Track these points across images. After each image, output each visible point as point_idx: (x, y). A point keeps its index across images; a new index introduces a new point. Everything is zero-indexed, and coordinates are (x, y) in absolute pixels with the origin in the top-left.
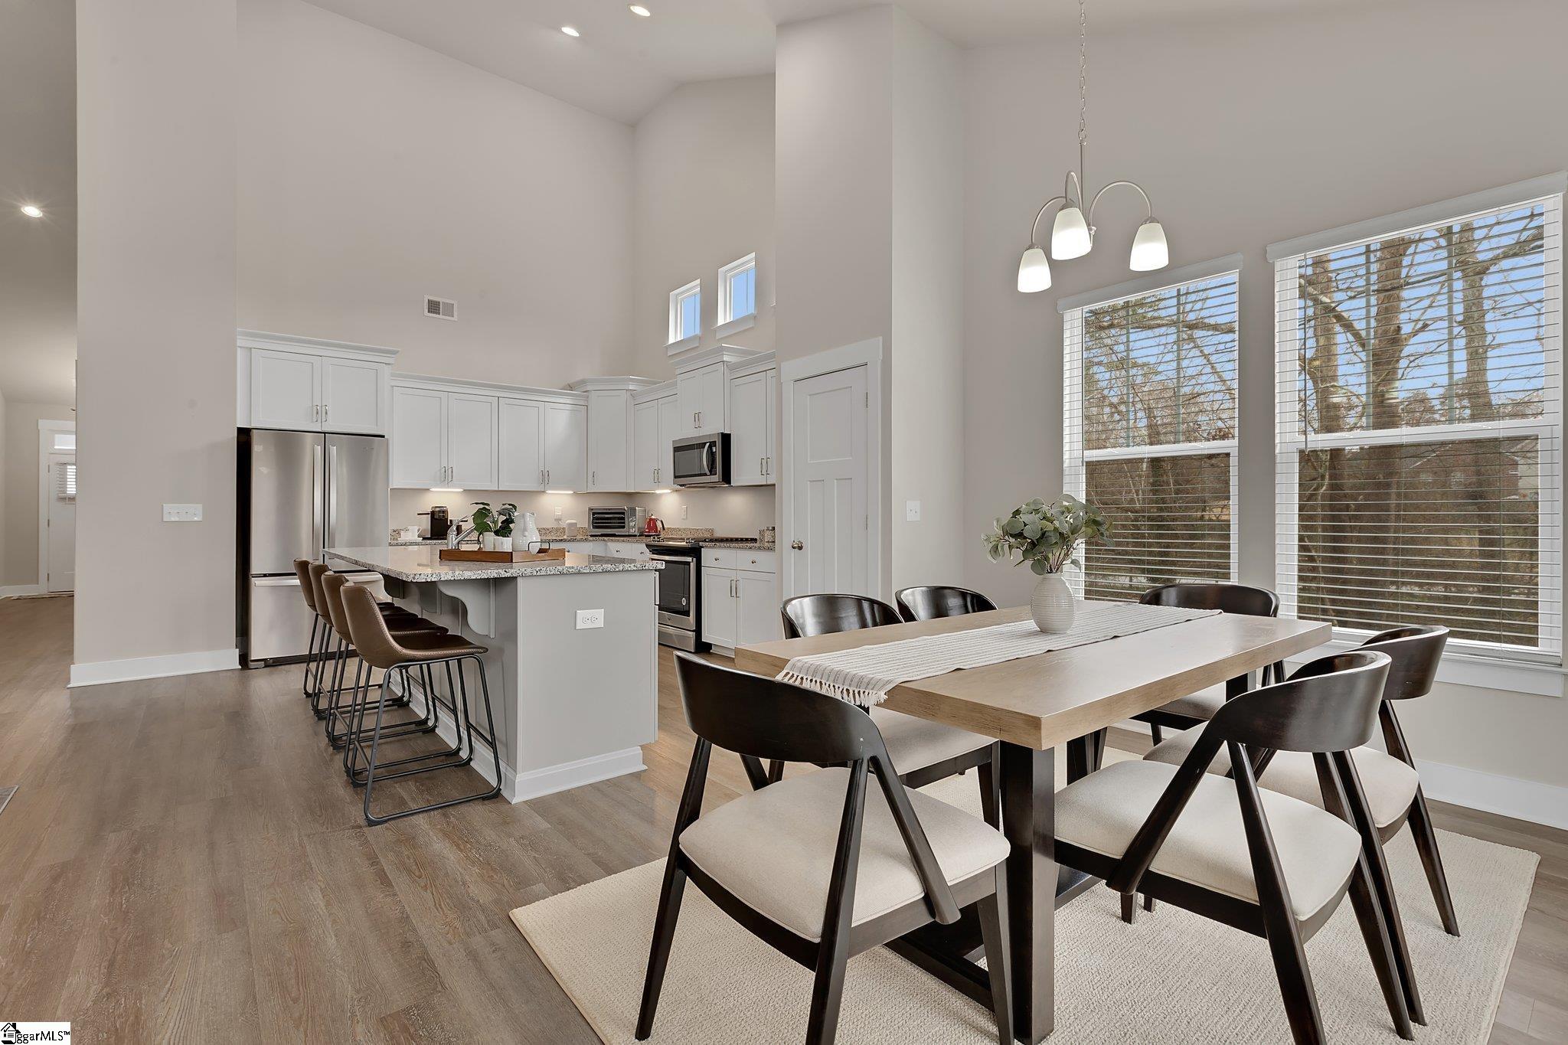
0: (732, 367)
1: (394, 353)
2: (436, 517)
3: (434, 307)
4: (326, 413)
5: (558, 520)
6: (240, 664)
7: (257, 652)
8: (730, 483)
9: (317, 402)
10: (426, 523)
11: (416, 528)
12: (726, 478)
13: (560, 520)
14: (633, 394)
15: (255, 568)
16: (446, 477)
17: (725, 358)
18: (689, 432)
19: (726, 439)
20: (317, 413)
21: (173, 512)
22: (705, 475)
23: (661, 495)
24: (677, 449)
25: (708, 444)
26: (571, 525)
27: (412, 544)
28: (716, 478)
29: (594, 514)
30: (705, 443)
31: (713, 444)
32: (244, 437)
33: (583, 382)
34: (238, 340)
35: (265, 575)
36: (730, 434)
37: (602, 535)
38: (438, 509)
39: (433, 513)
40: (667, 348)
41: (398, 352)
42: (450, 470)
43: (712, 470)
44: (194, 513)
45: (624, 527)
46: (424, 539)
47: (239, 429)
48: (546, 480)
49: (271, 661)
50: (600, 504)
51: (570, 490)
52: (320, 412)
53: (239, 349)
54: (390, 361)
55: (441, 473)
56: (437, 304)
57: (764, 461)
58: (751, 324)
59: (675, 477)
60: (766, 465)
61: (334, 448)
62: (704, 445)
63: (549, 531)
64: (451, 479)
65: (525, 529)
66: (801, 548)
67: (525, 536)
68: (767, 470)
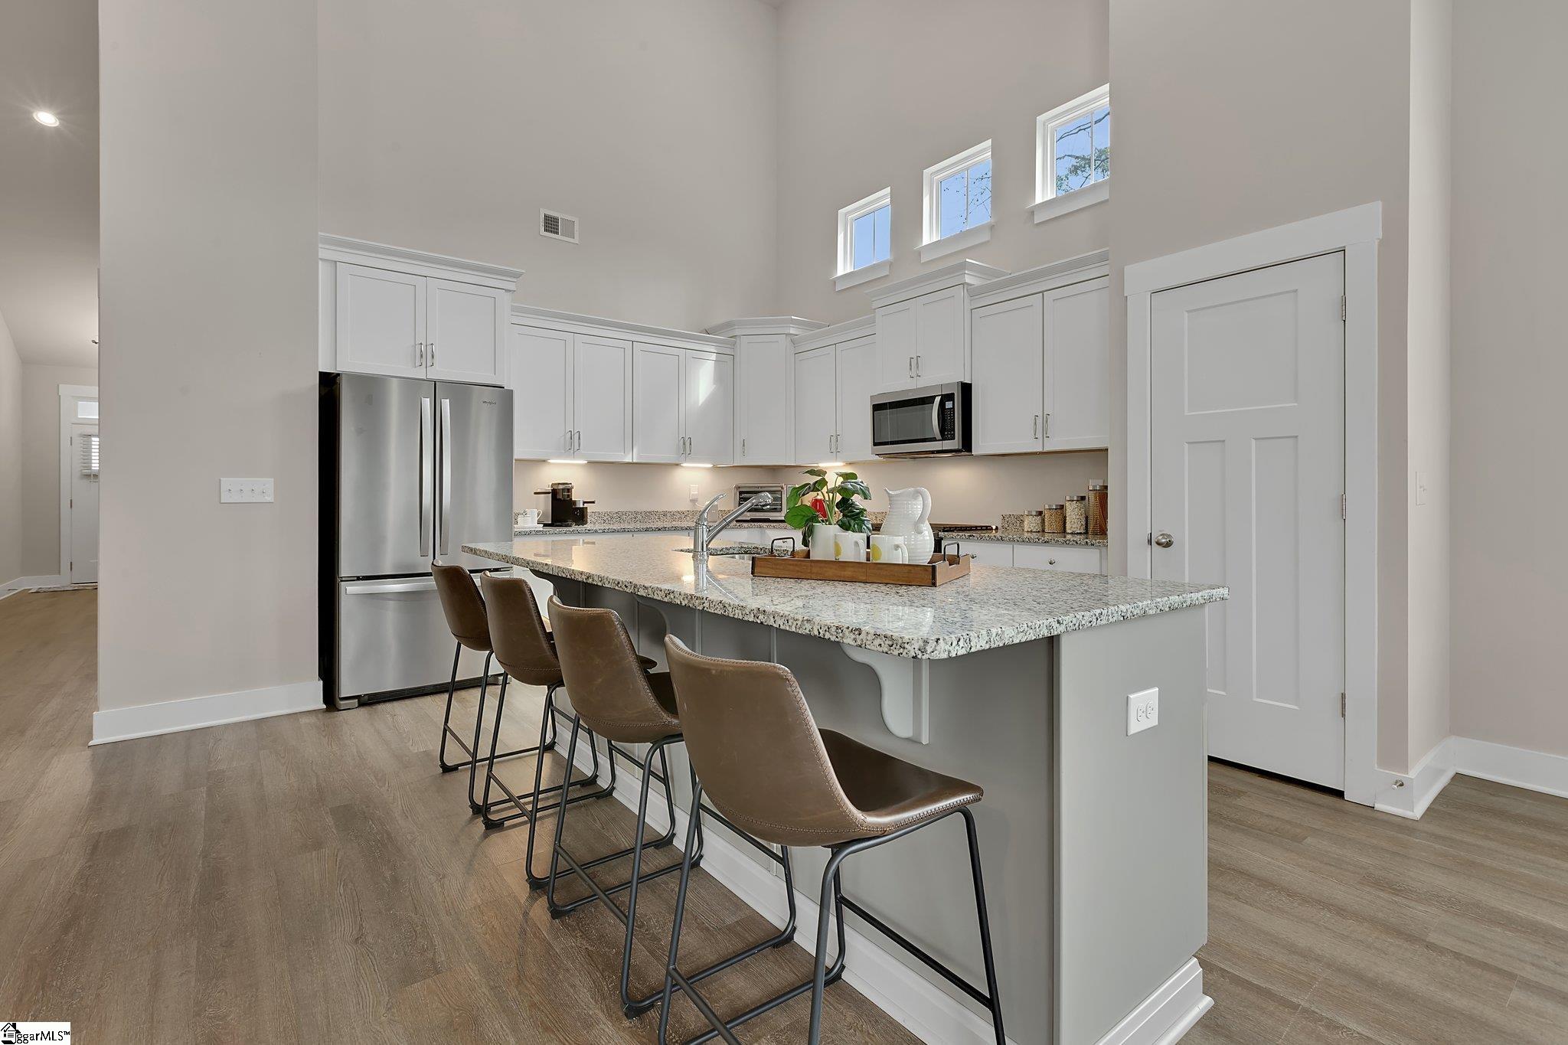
0: (974, 292)
1: (517, 275)
2: (560, 496)
3: (551, 224)
4: (433, 357)
5: (694, 501)
6: (325, 702)
7: (347, 686)
8: (971, 451)
9: (421, 339)
10: (545, 504)
11: (536, 511)
12: (967, 444)
13: (697, 501)
14: (794, 340)
15: (345, 568)
16: (571, 444)
17: (968, 279)
18: (899, 384)
19: (966, 389)
20: (422, 356)
21: (237, 489)
22: (934, 439)
24: (877, 408)
25: (938, 398)
27: (528, 534)
28: (948, 445)
29: (741, 493)
30: (935, 396)
31: (949, 397)
32: (329, 384)
33: (729, 325)
34: (320, 250)
35: (358, 578)
36: (971, 384)
37: (753, 521)
38: (561, 487)
39: (554, 493)
40: (834, 282)
41: (521, 275)
42: (577, 436)
43: (946, 432)
44: (262, 489)
45: (780, 510)
46: (545, 525)
47: (322, 374)
48: (686, 449)
49: (367, 697)
50: (749, 481)
51: (709, 463)
52: (425, 355)
53: (320, 262)
54: (512, 286)
55: (565, 438)
56: (556, 220)
57: (1039, 421)
58: (985, 237)
59: (875, 444)
60: (1043, 424)
61: (446, 404)
62: (930, 400)
63: (683, 515)
64: (576, 447)
65: (921, 519)
66: (1168, 544)
67: (920, 532)
68: (1045, 431)
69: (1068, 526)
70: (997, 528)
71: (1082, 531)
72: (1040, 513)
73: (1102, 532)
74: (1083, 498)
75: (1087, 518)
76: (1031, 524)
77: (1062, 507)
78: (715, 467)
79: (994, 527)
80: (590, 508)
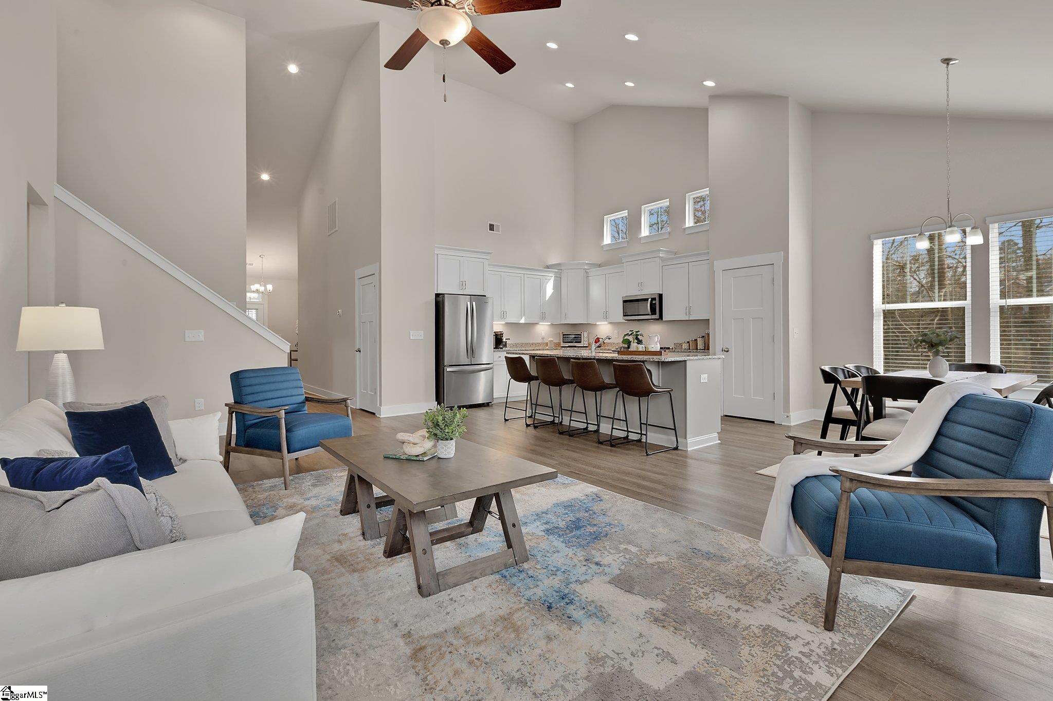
0: (663, 259)
2: (499, 337)
3: (492, 227)
4: (466, 285)
5: (543, 338)
8: (662, 320)
9: (462, 280)
12: (661, 317)
13: (546, 338)
14: (587, 271)
15: (446, 362)
16: (503, 316)
17: (661, 255)
18: (634, 292)
19: (661, 296)
20: (461, 284)
21: (414, 334)
22: (648, 315)
23: (599, 325)
24: (625, 302)
25: (650, 299)
26: (551, 341)
28: (653, 317)
29: (564, 335)
30: (648, 299)
31: (654, 299)
32: (437, 298)
33: (559, 264)
34: (435, 251)
35: (451, 366)
36: (662, 294)
37: (569, 347)
38: (499, 333)
39: (497, 335)
41: (491, 253)
42: (505, 312)
43: (653, 311)
44: (421, 335)
45: (580, 342)
47: (435, 294)
48: (541, 317)
51: (549, 323)
52: (463, 284)
53: (435, 255)
54: (488, 258)
55: (502, 314)
56: (493, 225)
57: (688, 308)
58: (667, 236)
59: (624, 316)
60: (689, 310)
61: (474, 303)
62: (647, 300)
63: (539, 344)
64: (505, 317)
65: (657, 342)
66: (727, 351)
67: (657, 344)
68: (689, 313)
69: (698, 346)
70: (672, 349)
71: (703, 348)
72: (688, 342)
73: (708, 349)
74: (704, 337)
75: (705, 344)
76: (685, 346)
77: (696, 340)
78: (552, 324)
79: (671, 348)
80: (508, 342)
